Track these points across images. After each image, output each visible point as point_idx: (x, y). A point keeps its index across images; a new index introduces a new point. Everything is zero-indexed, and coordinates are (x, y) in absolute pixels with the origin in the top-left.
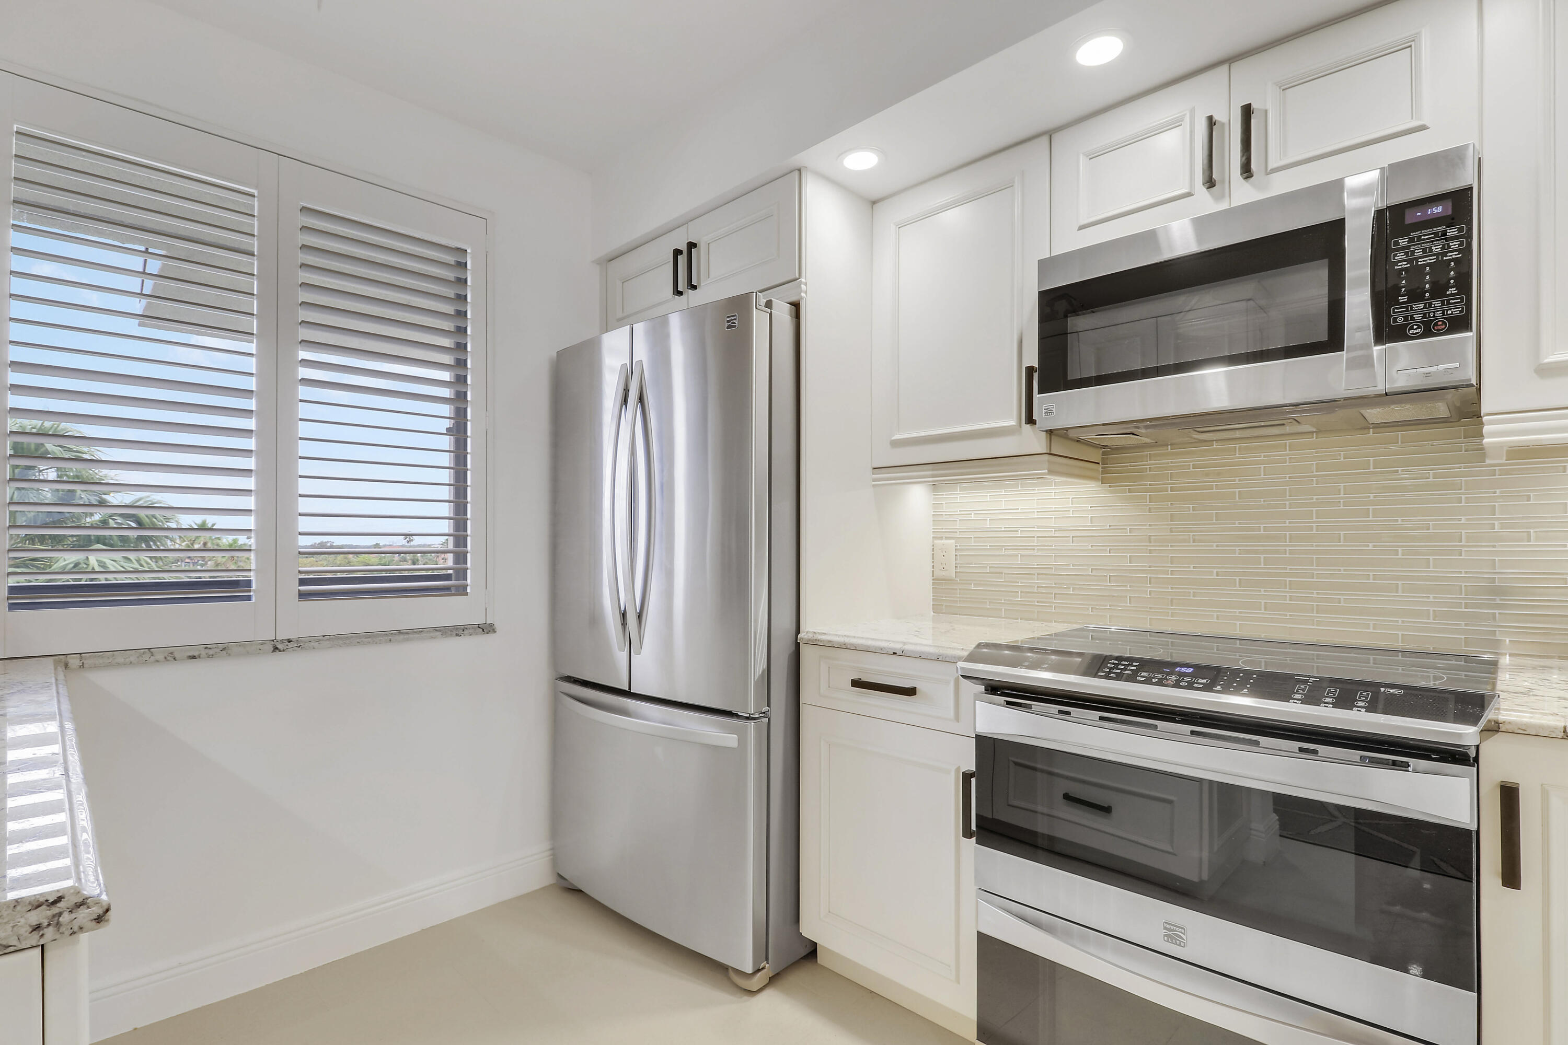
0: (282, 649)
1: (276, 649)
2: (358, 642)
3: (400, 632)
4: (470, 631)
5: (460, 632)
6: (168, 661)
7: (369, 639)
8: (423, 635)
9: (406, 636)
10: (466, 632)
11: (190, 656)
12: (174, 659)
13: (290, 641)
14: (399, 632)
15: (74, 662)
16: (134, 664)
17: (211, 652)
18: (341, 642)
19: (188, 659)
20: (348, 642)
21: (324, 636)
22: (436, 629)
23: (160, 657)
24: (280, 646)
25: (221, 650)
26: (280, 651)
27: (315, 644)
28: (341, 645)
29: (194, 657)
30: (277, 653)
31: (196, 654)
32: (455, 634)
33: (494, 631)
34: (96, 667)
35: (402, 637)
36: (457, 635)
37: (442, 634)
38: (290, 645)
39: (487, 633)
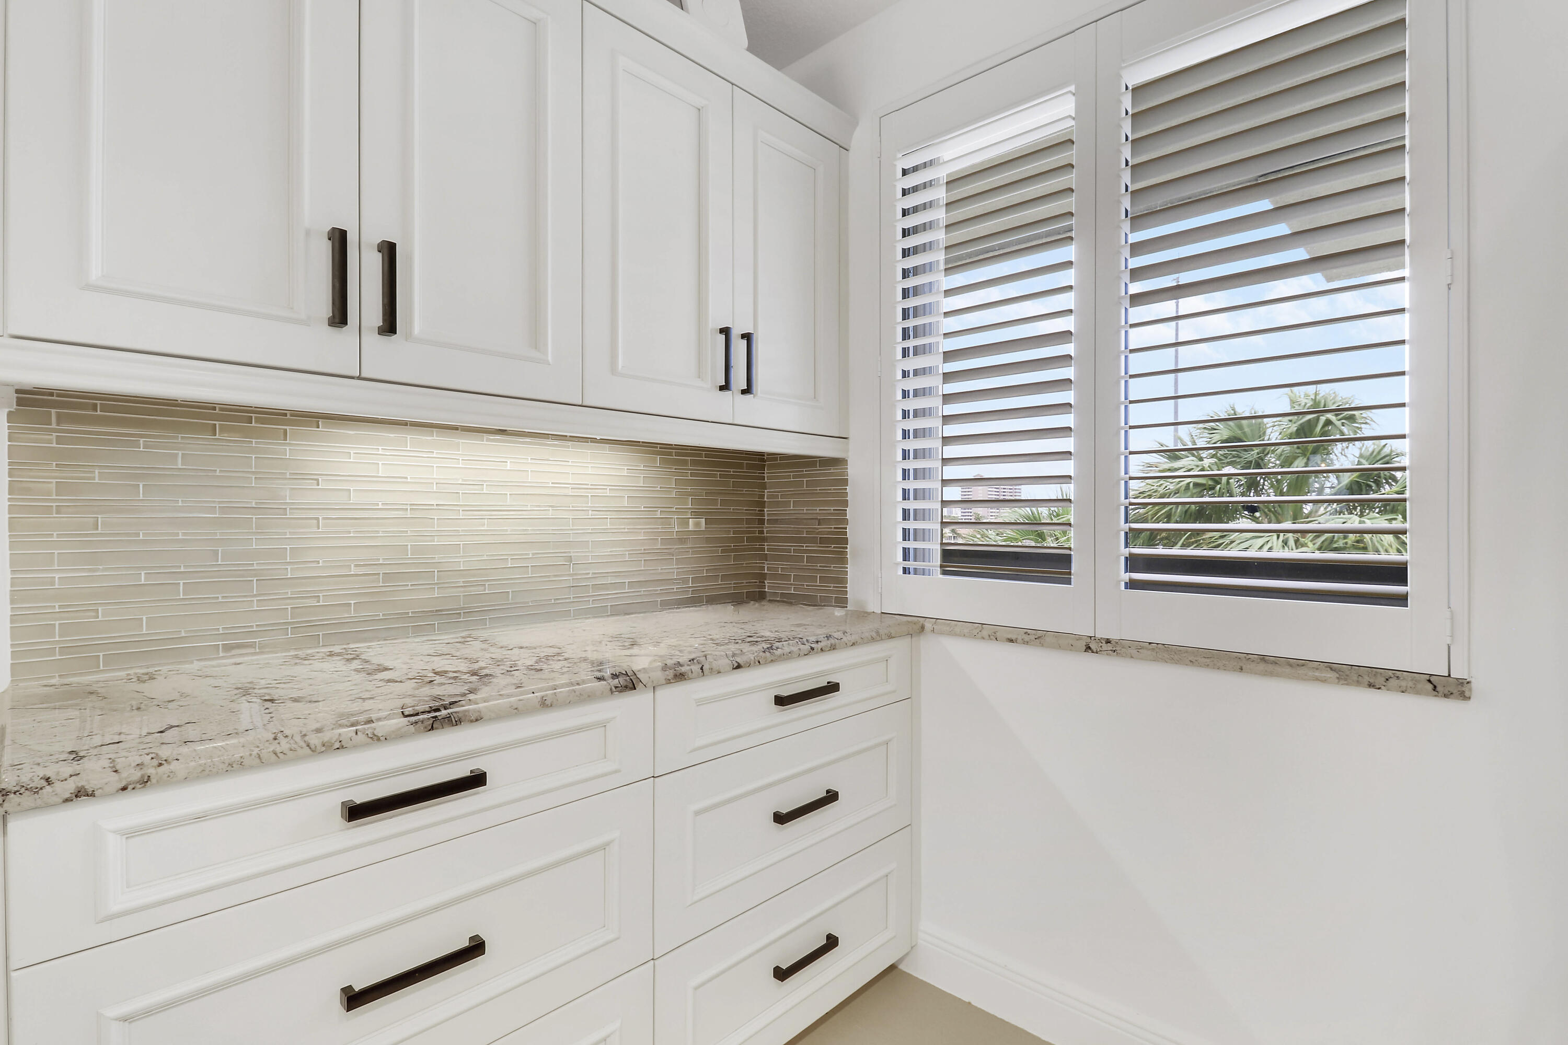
0: (1095, 651)
1: (1088, 648)
2: (1191, 661)
3: (1263, 658)
4: (1403, 684)
5: (1380, 680)
6: (991, 639)
7: (1208, 660)
8: (1302, 671)
9: (1270, 667)
10: (1393, 682)
11: (1009, 639)
12: (996, 639)
13: (1108, 641)
14: (1261, 659)
15: (928, 625)
16: (966, 637)
17: (1027, 638)
18: (1166, 656)
19: (1007, 641)
20: (1176, 657)
21: (1150, 643)
22: (1331, 666)
23: (985, 633)
24: (1093, 646)
25: (1036, 639)
26: (1093, 652)
27: (1134, 652)
28: (1167, 660)
29: (1011, 641)
30: (1089, 654)
31: (1013, 637)
32: (1367, 683)
33: (1464, 696)
34: (941, 633)
35: (1262, 666)
36: (1371, 685)
37: (1338, 678)
38: (1109, 647)
39: (1445, 696)
